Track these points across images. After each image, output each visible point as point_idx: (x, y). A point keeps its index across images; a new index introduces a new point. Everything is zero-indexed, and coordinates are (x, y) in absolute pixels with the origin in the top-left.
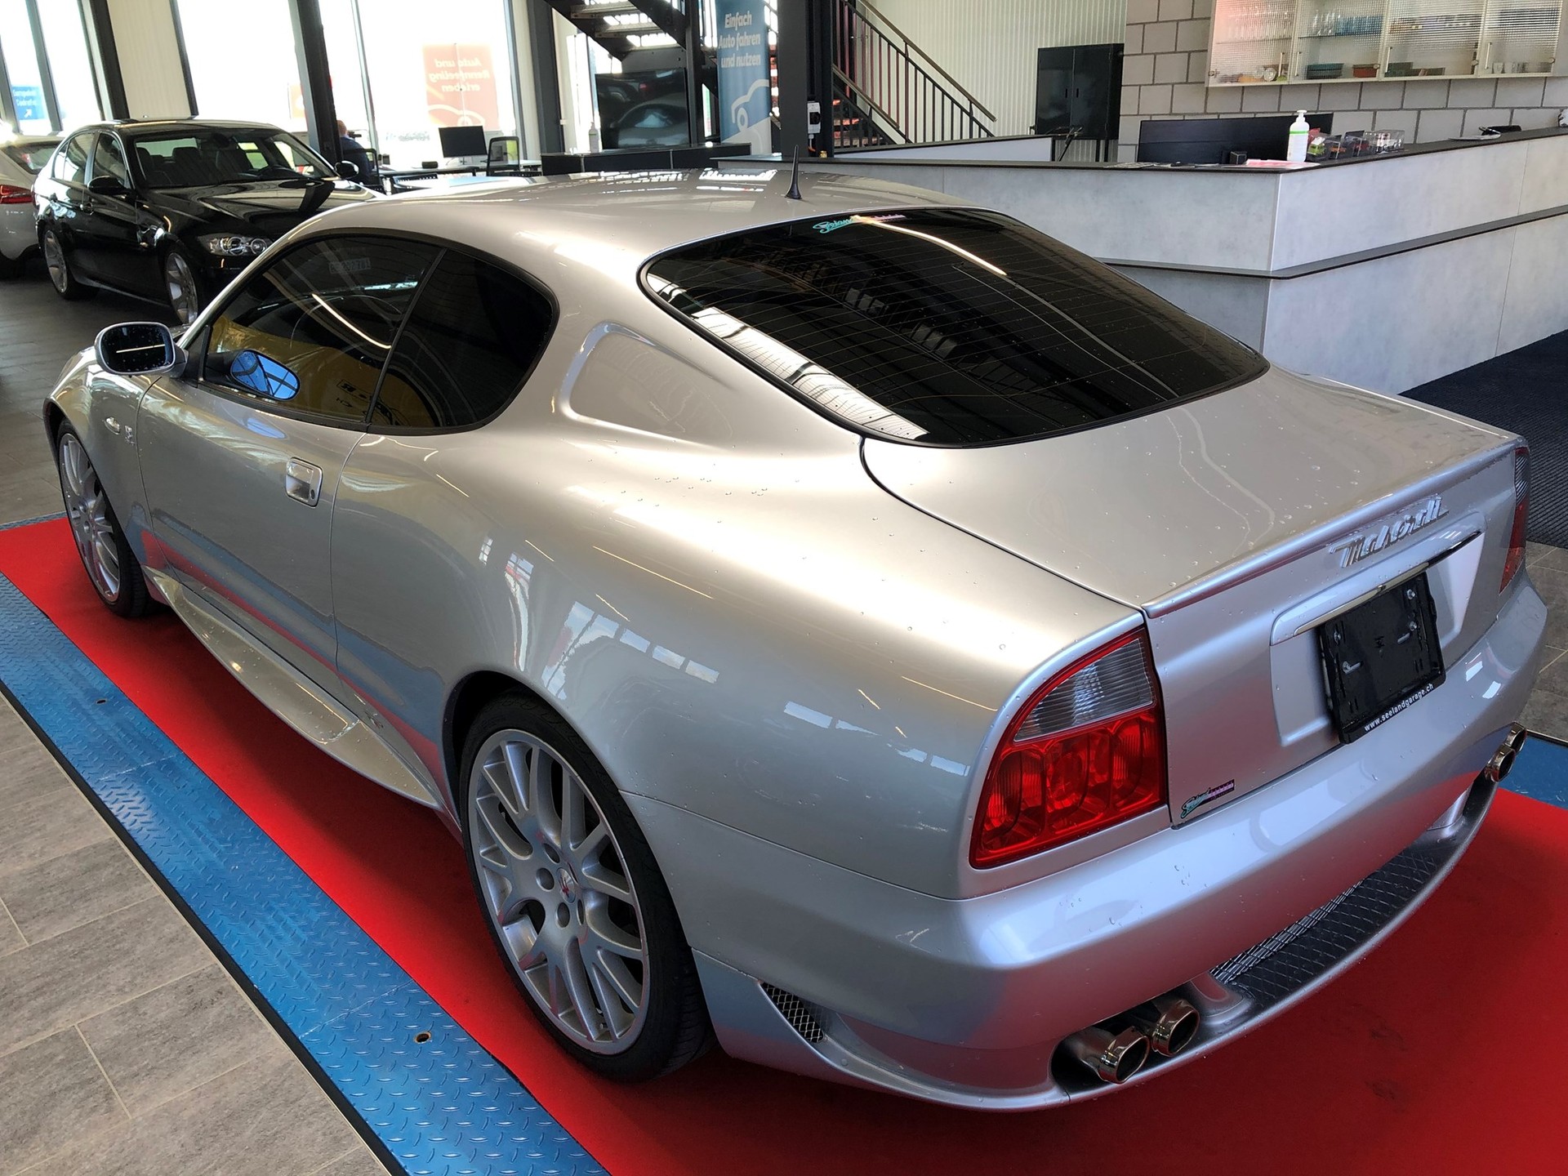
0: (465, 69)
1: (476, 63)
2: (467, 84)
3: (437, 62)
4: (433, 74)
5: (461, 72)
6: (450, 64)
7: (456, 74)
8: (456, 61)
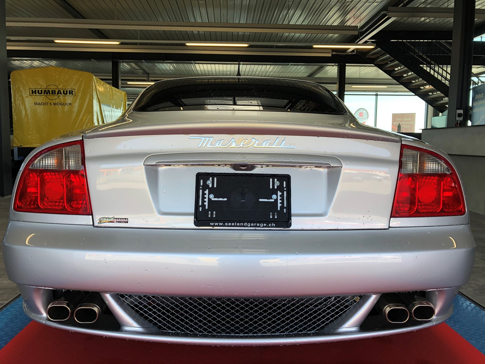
0: (405, 121)
1: (410, 119)
2: (405, 125)
3: (397, 119)
4: (395, 123)
5: (404, 122)
6: (401, 119)
7: (402, 122)
8: (403, 119)
